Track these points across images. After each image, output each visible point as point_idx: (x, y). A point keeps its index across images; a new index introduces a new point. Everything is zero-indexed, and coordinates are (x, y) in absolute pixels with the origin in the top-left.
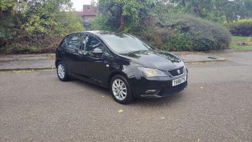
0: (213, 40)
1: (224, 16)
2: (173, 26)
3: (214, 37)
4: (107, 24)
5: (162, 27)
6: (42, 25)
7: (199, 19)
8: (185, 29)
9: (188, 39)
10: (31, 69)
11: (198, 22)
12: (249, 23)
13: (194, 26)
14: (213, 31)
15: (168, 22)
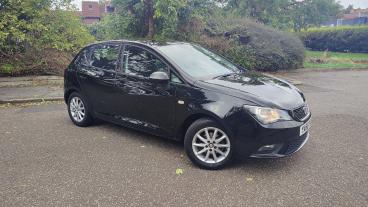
0: (283, 55)
1: (291, 23)
2: (227, 35)
3: (284, 51)
4: (127, 31)
5: (212, 36)
6: (22, 29)
7: (262, 25)
8: (245, 40)
9: (249, 54)
10: (6, 102)
11: (260, 30)
12: (320, 34)
13: (257, 35)
14: (282, 42)
15: (219, 29)
